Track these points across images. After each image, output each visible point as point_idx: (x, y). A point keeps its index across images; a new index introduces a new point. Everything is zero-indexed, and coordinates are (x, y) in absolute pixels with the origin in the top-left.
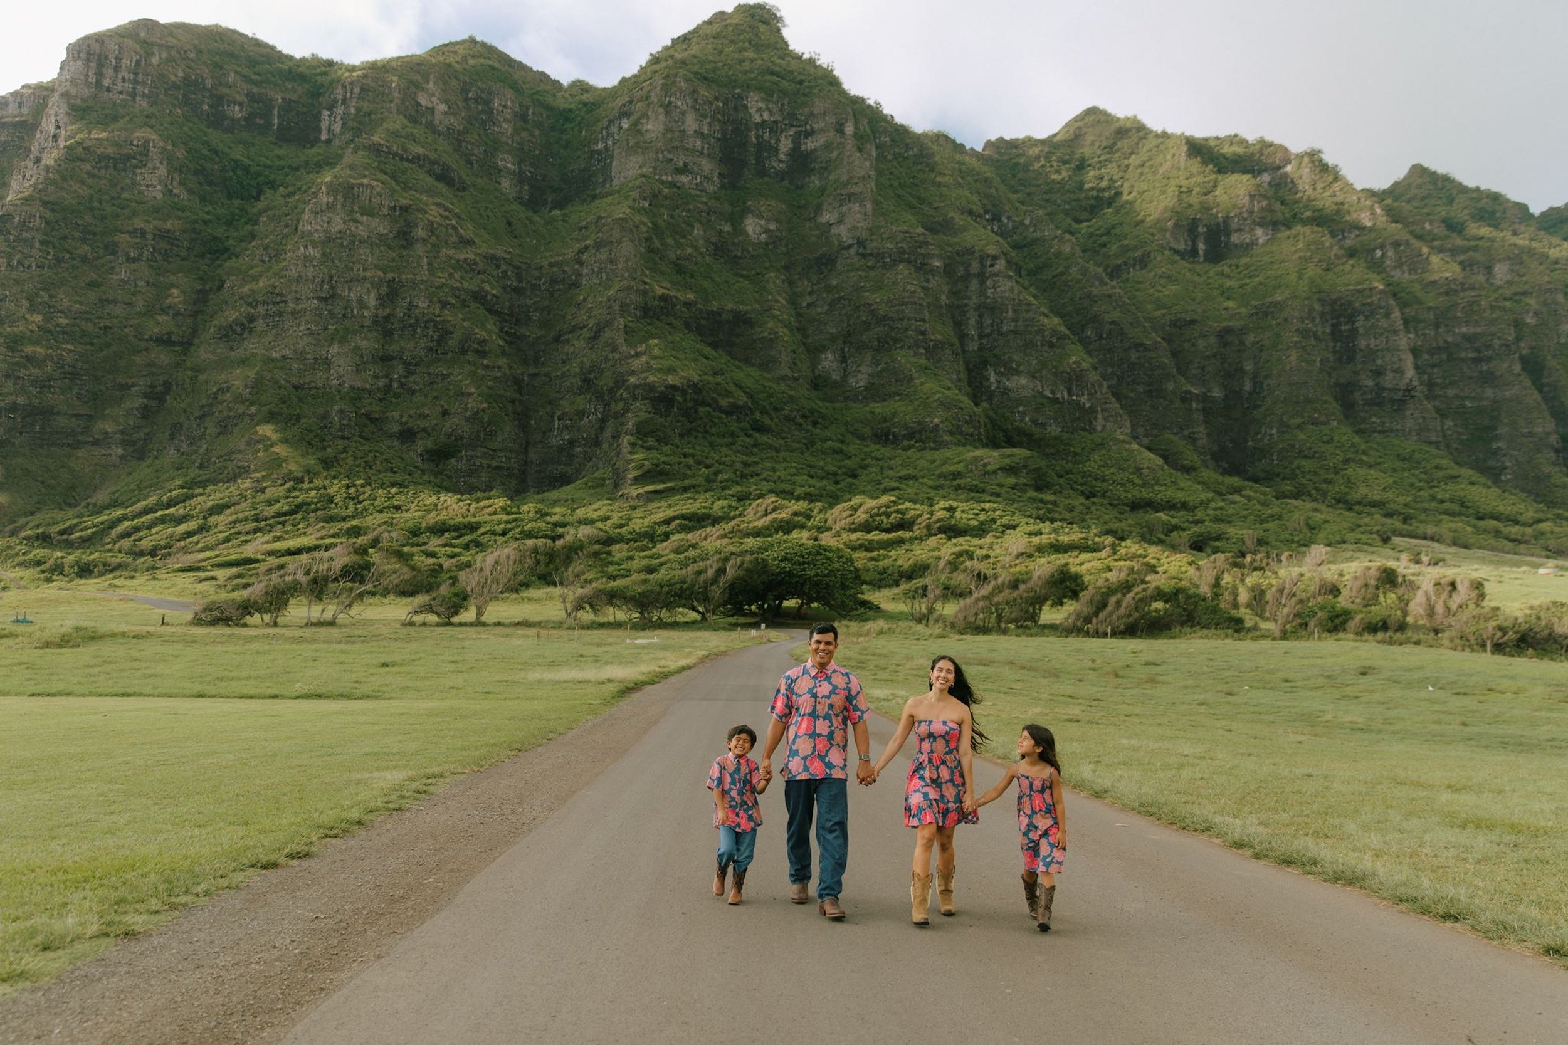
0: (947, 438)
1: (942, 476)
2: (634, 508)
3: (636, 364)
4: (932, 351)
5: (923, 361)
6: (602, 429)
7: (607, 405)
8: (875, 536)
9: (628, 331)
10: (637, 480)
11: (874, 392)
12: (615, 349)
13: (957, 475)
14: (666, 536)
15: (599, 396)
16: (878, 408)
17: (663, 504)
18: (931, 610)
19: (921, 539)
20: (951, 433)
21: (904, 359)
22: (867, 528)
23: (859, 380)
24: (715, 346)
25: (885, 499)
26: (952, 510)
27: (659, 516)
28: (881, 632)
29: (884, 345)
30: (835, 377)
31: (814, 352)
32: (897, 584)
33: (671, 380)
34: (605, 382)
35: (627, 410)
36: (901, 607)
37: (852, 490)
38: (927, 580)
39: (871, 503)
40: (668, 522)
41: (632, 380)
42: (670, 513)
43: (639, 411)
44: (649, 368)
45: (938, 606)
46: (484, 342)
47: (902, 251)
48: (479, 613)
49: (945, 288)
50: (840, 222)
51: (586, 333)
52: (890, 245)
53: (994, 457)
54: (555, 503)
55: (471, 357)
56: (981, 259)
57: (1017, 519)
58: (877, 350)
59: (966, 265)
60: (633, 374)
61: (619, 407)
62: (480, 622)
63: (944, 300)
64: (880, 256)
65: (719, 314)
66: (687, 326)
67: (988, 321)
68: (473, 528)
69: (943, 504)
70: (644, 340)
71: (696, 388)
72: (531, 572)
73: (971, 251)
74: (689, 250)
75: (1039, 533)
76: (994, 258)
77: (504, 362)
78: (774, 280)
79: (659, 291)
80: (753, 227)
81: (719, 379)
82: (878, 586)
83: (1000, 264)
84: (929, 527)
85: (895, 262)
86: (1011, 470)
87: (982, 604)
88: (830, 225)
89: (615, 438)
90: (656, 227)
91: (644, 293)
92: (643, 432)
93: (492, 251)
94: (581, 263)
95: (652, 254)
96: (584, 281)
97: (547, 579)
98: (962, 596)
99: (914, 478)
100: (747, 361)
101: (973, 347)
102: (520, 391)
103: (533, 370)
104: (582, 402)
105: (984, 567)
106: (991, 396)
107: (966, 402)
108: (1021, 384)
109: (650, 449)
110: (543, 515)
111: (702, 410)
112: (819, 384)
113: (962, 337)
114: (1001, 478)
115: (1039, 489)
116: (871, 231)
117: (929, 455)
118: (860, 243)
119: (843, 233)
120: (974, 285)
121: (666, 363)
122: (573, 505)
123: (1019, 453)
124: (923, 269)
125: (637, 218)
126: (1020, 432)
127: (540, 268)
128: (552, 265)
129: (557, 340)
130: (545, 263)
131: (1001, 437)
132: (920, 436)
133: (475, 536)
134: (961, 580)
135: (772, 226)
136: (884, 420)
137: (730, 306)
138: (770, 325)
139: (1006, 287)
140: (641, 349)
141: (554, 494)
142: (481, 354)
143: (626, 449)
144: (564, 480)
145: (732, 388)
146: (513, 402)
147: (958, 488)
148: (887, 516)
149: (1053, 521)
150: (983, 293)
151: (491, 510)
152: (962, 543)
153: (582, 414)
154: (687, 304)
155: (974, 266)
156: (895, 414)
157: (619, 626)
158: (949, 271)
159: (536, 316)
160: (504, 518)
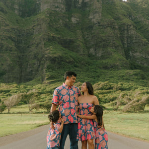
0: (121, 68)
1: (119, 76)
2: (47, 86)
3: (47, 52)
4: (116, 47)
5: (114, 50)
6: (39, 67)
7: (40, 62)
8: (104, 91)
9: (45, 44)
10: (47, 79)
11: (103, 57)
12: (42, 49)
13: (123, 76)
15: (38, 60)
16: (104, 61)
17: (54, 84)
18: (118, 108)
20: (121, 66)
21: (110, 49)
22: (102, 89)
23: (99, 55)
24: (65, 47)
25: (106, 82)
26: (122, 84)
27: (53, 87)
30: (94, 54)
31: (88, 48)
32: (109, 102)
33: (55, 56)
34: (40, 56)
35: (45, 63)
36: (111, 107)
37: (98, 80)
38: (117, 101)
39: (103, 83)
41: (46, 56)
43: (48, 63)
44: (50, 53)
45: (119, 107)
46: (11, 48)
47: (108, 24)
48: (9, 111)
49: (119, 33)
50: (94, 18)
51: (35, 45)
52: (106, 23)
53: (132, 72)
54: (28, 85)
55: (8, 51)
56: (127, 26)
57: (138, 86)
58: (104, 47)
59: (124, 27)
60: (46, 54)
61: (43, 62)
62: (9, 113)
63: (119, 35)
64: (103, 26)
65: (66, 40)
66: (59, 43)
67: (129, 40)
68: (9, 91)
69: (120, 83)
70: (49, 46)
71: (61, 57)
72: (22, 101)
73: (124, 24)
74: (59, 26)
75: (143, 89)
76: (130, 25)
77: (16, 52)
78: (79, 32)
79: (52, 35)
80: (73, 20)
81: (66, 55)
82: (105, 102)
83: (132, 27)
84: (117, 88)
85: (107, 27)
86: (136, 75)
87: (130, 106)
88: (91, 19)
89: (42, 69)
90: (51, 20)
91: (48, 35)
92: (48, 68)
93: (13, 27)
94: (34, 29)
95: (50, 27)
96: (34, 33)
97: (26, 103)
98: (125, 104)
99: (113, 77)
100: (73, 51)
101: (126, 46)
102: (20, 59)
103: (23, 54)
104: (34, 61)
105: (130, 97)
106: (131, 57)
107: (125, 59)
108: (137, 55)
109: (50, 72)
110: (25, 88)
111: (62, 62)
112: (90, 56)
113: (123, 44)
114: (134, 77)
115: (143, 79)
116: (101, 20)
117: (116, 71)
118: (99, 23)
119: (95, 21)
120: (126, 32)
121: (54, 52)
122: (32, 85)
123: (138, 71)
124: (113, 28)
125: (46, 18)
126: (138, 66)
127: (24, 31)
128: (27, 30)
129: (28, 47)
130: (25, 29)
131: (133, 67)
132: (114, 67)
133: (9, 93)
134: (125, 100)
135: (78, 20)
136: (105, 64)
137: (68, 38)
138: (78, 42)
139: (133, 32)
140: (48, 48)
141: (28, 83)
142: (11, 51)
143: (45, 72)
144: (30, 80)
145: (69, 57)
146: (18, 62)
147: (123, 79)
148: (107, 86)
149: (146, 86)
150: (128, 34)
151: (13, 87)
152: (125, 92)
153: (34, 64)
154: (59, 38)
155: (126, 28)
156: (108, 62)
157: (42, 113)
158: (120, 29)
159: (23, 42)
160: (16, 88)
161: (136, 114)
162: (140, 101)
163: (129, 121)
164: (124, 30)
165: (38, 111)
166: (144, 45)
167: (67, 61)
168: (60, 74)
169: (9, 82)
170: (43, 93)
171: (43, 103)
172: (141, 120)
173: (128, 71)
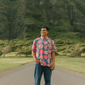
0: (68, 31)
1: (67, 36)
2: (25, 41)
3: (25, 22)
4: (66, 19)
5: (64, 21)
6: (21, 31)
7: (21, 27)
8: (58, 44)
9: (24, 17)
10: (26, 37)
11: (58, 25)
12: (22, 20)
13: (69, 36)
14: (30, 45)
15: (20, 26)
16: (58, 27)
18: (66, 54)
19: (65, 45)
20: (69, 30)
21: (62, 20)
22: (57, 43)
23: (56, 23)
24: (36, 19)
25: (60, 39)
26: (69, 41)
27: (29, 42)
28: (59, 57)
29: (59, 19)
30: (52, 23)
31: (49, 20)
32: (61, 51)
33: (30, 24)
34: (21, 24)
35: (24, 28)
36: (62, 54)
37: (55, 38)
38: (65, 50)
39: (58, 40)
40: (30, 43)
41: (25, 24)
42: (30, 42)
43: (26, 28)
44: (27, 22)
45: (67, 54)
46: (5, 19)
47: (61, 6)
48: (4, 56)
49: (67, 11)
50: (53, 2)
51: (18, 18)
52: (59, 5)
53: (74, 34)
54: (14, 41)
55: (3, 21)
56: (72, 6)
57: (78, 42)
58: (58, 19)
59: (70, 7)
60: (25, 23)
61: (23, 28)
62: (4, 57)
63: (67, 12)
64: (58, 6)
65: (37, 15)
66: (32, 16)
67: (73, 15)
68: (3, 44)
69: (67, 40)
70: (26, 18)
71: (33, 25)
72: (11, 50)
73: (71, 5)
74: (32, 6)
75: (81, 44)
76: (74, 6)
77: (7, 22)
78: (44, 10)
79: (28, 12)
80: (41, 3)
81: (37, 23)
82: (59, 51)
83: (75, 7)
84: (66, 43)
85: (60, 7)
86: (77, 35)
87: (73, 53)
88: (51, 2)
89: (23, 32)
90: (28, 3)
91: (26, 12)
92: (26, 31)
93: (6, 7)
94: (18, 8)
95: (27, 7)
96: (18, 11)
97: (13, 51)
98: (70, 52)
99: (63, 37)
100: (40, 21)
101: (71, 18)
102: (10, 26)
103: (11, 23)
104: (18, 27)
105: (73, 48)
106: (74, 25)
107: (71, 26)
108: (78, 23)
109: (27, 33)
110: (13, 42)
111: (34, 28)
112: (50, 24)
113: (70, 17)
114: (75, 36)
115: (81, 38)
116: (57, 3)
117: (65, 33)
118: (56, 5)
119: (53, 3)
120: (71, 10)
121: (29, 21)
122: (17, 41)
123: (78, 33)
124: (64, 8)
125: (25, 2)
126: (78, 30)
127: (12, 9)
128: (14, 9)
129: (15, 19)
130: (13, 8)
131: (75, 31)
132: (64, 31)
133: (4, 45)
134: (70, 50)
135: (44, 3)
136: (59, 29)
137: (38, 14)
138: (44, 16)
139: (76, 10)
140: (26, 20)
141: (14, 40)
142: (4, 21)
143: (24, 33)
144: (16, 38)
145: (38, 25)
146: (9, 27)
147: (70, 38)
148: (60, 42)
149: (83, 42)
150: (73, 11)
151: (6, 42)
152: (70, 45)
153: (18, 29)
154: (32, 14)
155: (71, 8)
156: (61, 28)
157: (23, 57)
158: (68, 8)
159: (12, 16)
160: (8, 43)
161: (76, 58)
162: (79, 51)
163: (72, 62)
164: (70, 9)
165: (21, 56)
166: (82, 18)
167: (37, 27)
168: (33, 35)
169: (3, 39)
170: (23, 45)
171: (23, 51)
172: (79, 62)
173: (72, 33)
